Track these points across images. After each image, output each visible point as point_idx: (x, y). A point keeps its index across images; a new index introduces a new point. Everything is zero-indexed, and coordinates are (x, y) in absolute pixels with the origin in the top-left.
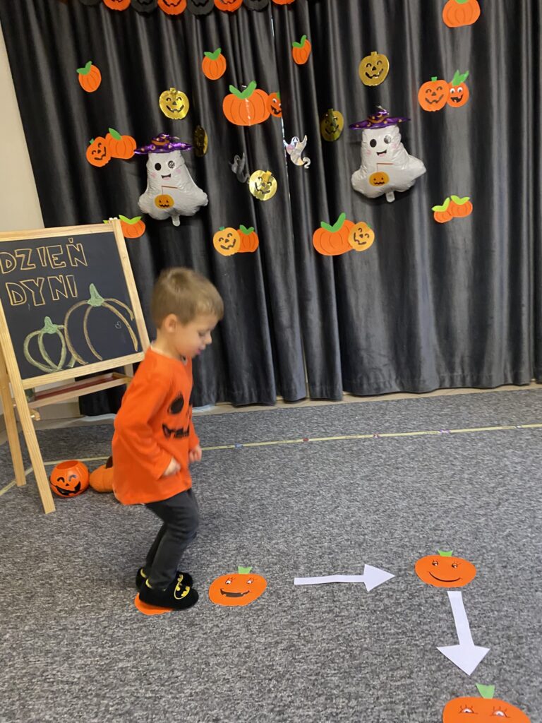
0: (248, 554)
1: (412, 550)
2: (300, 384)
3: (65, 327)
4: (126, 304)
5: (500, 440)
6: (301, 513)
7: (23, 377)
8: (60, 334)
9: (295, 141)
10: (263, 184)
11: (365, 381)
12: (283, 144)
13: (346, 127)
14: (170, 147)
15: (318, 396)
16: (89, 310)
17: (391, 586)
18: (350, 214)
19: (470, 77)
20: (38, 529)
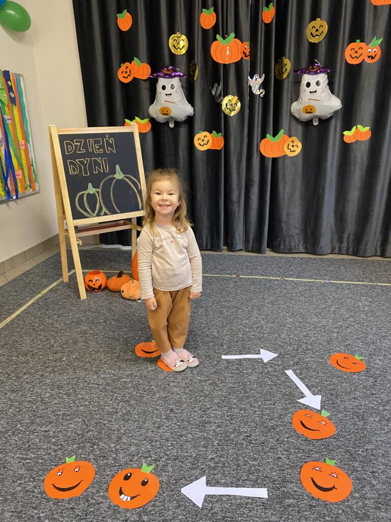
0: (196, 335)
1: (290, 345)
2: (240, 240)
3: (100, 190)
4: (137, 180)
5: (360, 290)
6: (229, 318)
7: (74, 218)
8: (97, 194)
9: (256, 77)
10: (231, 105)
11: (282, 243)
12: (248, 79)
13: (293, 70)
14: (173, 74)
15: (250, 249)
16: (114, 181)
17: (273, 362)
18: (287, 131)
19: (384, 42)
20: (77, 307)
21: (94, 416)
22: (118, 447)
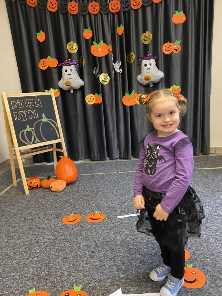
2: (116, 153)
3: (34, 129)
4: (55, 122)
7: (19, 146)
8: (32, 131)
9: (117, 63)
10: (105, 79)
13: (136, 58)
14: (71, 63)
15: (122, 158)
16: (42, 123)
18: (136, 91)
19: (182, 42)
20: (24, 200)
21: (45, 262)
22: (62, 279)
